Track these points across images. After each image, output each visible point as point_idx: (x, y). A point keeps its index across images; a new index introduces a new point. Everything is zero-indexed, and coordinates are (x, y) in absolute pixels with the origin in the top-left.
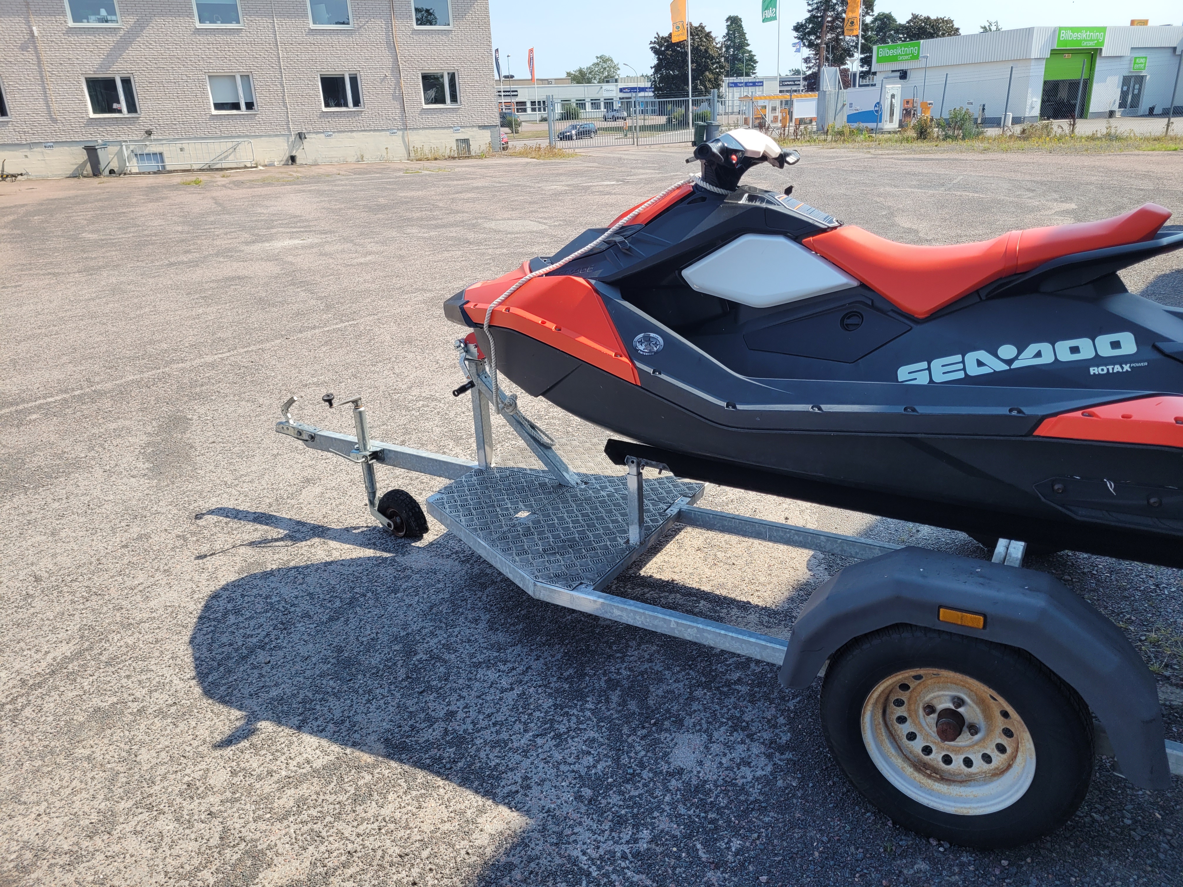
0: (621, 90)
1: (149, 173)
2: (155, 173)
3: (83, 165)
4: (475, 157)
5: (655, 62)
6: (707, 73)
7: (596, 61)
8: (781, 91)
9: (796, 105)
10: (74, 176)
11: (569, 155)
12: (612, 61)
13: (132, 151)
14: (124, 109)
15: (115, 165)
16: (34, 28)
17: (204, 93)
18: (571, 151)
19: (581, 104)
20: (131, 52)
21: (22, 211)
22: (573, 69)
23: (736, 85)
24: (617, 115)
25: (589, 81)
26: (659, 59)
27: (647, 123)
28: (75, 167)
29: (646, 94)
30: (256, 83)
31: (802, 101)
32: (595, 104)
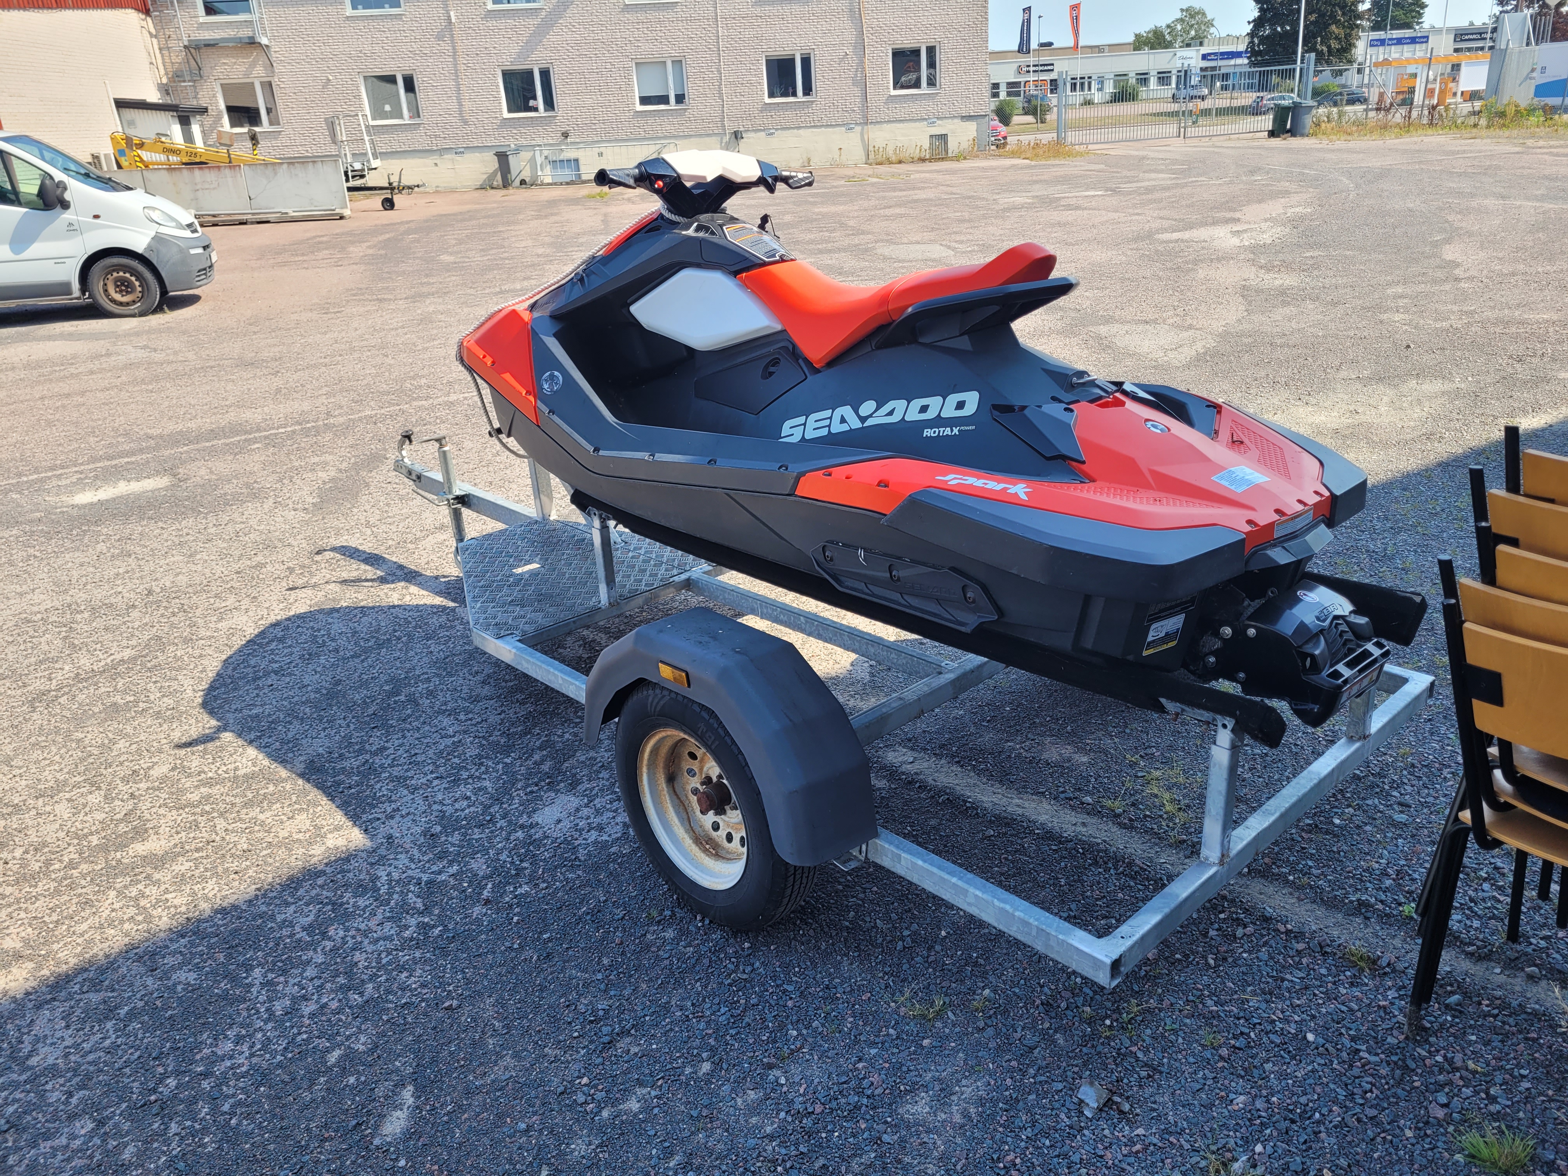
0: (1204, 57)
1: (561, 184)
2: (567, 184)
3: (494, 174)
4: (952, 159)
5: (1256, 14)
6: (1333, 27)
7: (1179, 15)
8: (1456, 50)
9: (1464, 69)
10: (482, 188)
11: (1080, 154)
12: (1204, 14)
13: (546, 157)
14: (541, 106)
15: (526, 175)
16: (452, 13)
17: (629, 84)
18: (1082, 148)
19: (1143, 79)
20: (552, 38)
21: (402, 228)
22: (1144, 28)
23: (1382, 42)
24: (1194, 92)
25: (1168, 45)
26: (1261, 10)
27: (1236, 103)
28: (485, 176)
29: (1239, 61)
30: (690, 70)
31: (1473, 64)
32: (1163, 78)
